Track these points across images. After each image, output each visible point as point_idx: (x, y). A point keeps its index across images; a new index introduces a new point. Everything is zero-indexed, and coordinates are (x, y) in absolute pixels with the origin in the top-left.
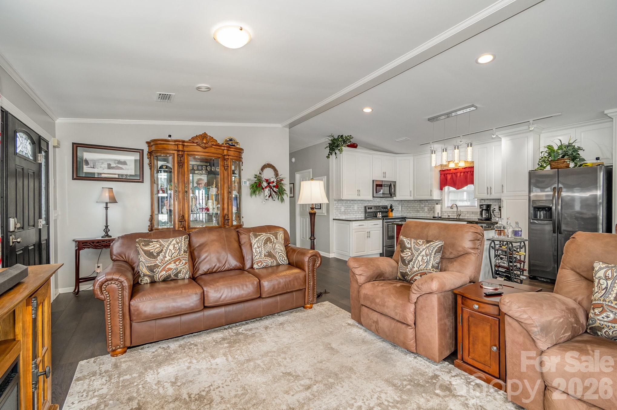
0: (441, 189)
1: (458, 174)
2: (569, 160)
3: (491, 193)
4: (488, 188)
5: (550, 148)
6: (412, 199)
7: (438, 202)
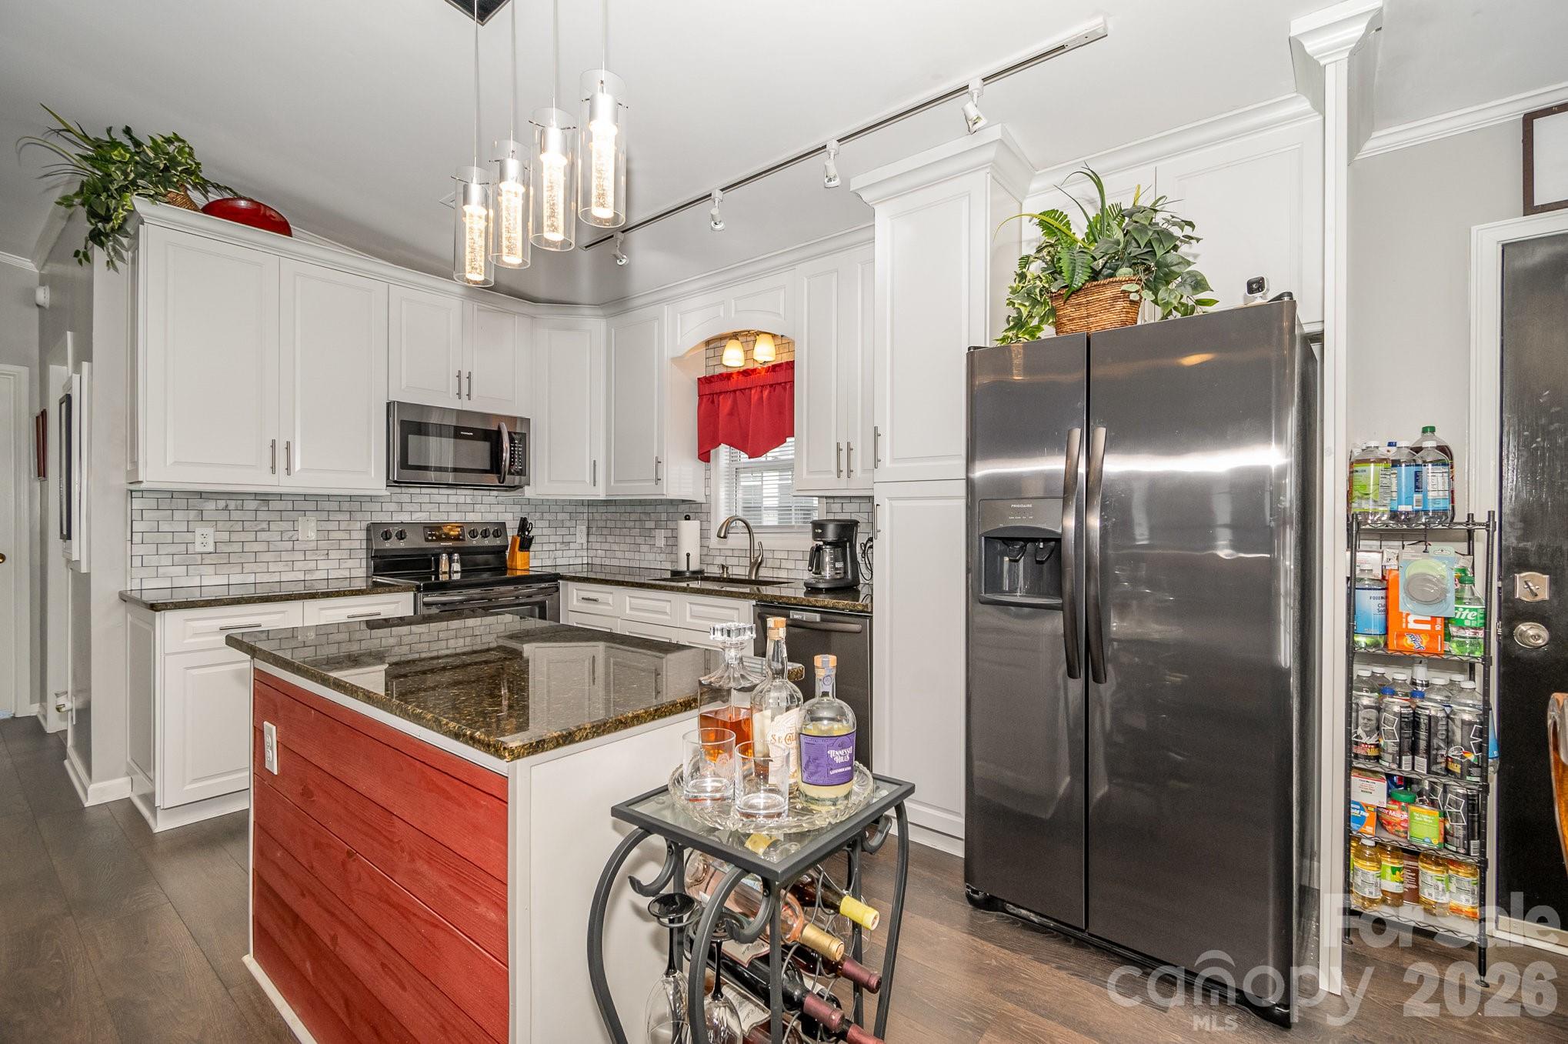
0: (704, 456)
1: (753, 391)
2: (1138, 287)
3: (850, 471)
4: (839, 450)
5: (1052, 224)
6: (602, 497)
7: (687, 509)
